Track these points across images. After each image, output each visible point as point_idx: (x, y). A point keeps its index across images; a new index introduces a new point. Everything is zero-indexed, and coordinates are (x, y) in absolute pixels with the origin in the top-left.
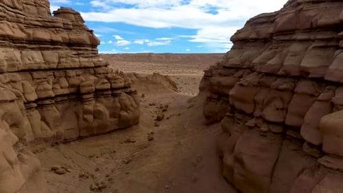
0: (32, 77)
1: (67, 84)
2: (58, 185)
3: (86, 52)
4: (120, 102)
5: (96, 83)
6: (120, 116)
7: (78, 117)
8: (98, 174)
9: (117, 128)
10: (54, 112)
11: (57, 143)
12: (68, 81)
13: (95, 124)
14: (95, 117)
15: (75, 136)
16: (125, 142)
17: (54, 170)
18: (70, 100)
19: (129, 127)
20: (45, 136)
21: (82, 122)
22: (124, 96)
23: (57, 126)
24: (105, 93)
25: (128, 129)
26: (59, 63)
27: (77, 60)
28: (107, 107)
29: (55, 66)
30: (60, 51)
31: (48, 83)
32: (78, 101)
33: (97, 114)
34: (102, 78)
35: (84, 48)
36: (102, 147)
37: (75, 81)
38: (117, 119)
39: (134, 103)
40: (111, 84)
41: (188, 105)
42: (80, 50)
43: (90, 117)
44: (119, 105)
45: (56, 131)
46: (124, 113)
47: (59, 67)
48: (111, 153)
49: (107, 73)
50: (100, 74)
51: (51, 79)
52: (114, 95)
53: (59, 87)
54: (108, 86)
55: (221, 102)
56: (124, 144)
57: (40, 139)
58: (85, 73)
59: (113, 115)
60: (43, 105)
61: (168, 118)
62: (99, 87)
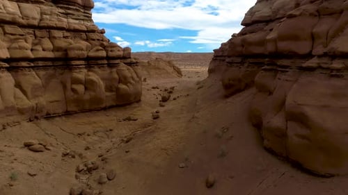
0: (4, 30)
1: (51, 47)
2: (30, 163)
3: (76, 13)
4: (118, 74)
5: (88, 49)
6: (118, 89)
7: (65, 87)
8: (88, 153)
9: (114, 104)
10: (33, 78)
11: (36, 118)
12: (52, 43)
13: (87, 97)
14: (86, 89)
15: (60, 111)
16: (124, 120)
17: (28, 146)
18: (55, 67)
19: (130, 104)
20: (19, 106)
21: (70, 93)
22: (123, 67)
23: (37, 96)
24: (100, 62)
25: (128, 106)
26: (41, 20)
27: (65, 20)
28: (103, 79)
29: (36, 23)
30: (42, 6)
31: (26, 41)
32: (65, 69)
33: (89, 85)
34: (96, 45)
35: (75, 8)
36: (94, 125)
37: (62, 43)
38: (114, 93)
39: (135, 76)
40: (107, 53)
41: (197, 87)
42: (69, 9)
43: (80, 88)
44: (116, 76)
45: (37, 102)
46: (122, 86)
47: (42, 25)
48: (107, 131)
49: (102, 40)
50: (94, 40)
51: (31, 39)
52: (111, 66)
53: (41, 49)
54: (103, 54)
55: (246, 65)
56: (123, 122)
57: (13, 108)
58: (75, 37)
59: (109, 89)
60: (18, 68)
61: (174, 99)
62: (92, 54)
